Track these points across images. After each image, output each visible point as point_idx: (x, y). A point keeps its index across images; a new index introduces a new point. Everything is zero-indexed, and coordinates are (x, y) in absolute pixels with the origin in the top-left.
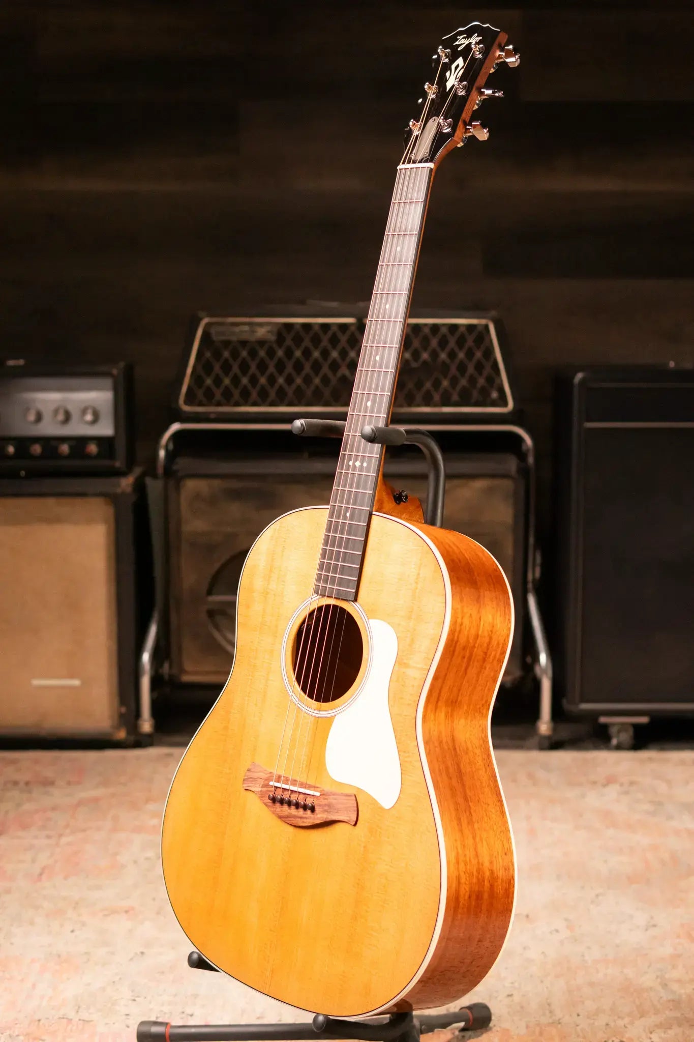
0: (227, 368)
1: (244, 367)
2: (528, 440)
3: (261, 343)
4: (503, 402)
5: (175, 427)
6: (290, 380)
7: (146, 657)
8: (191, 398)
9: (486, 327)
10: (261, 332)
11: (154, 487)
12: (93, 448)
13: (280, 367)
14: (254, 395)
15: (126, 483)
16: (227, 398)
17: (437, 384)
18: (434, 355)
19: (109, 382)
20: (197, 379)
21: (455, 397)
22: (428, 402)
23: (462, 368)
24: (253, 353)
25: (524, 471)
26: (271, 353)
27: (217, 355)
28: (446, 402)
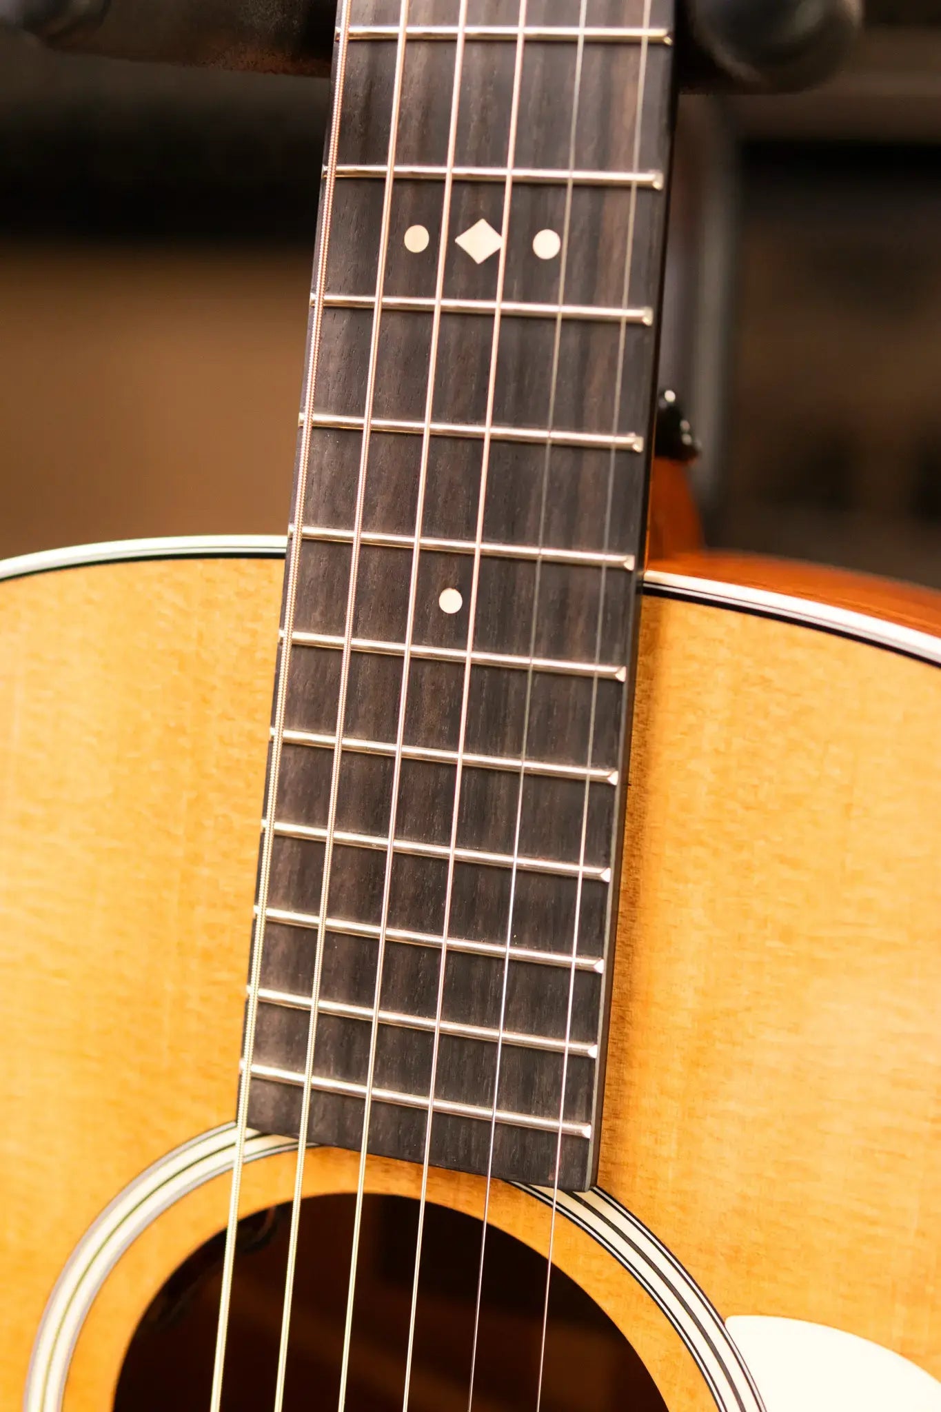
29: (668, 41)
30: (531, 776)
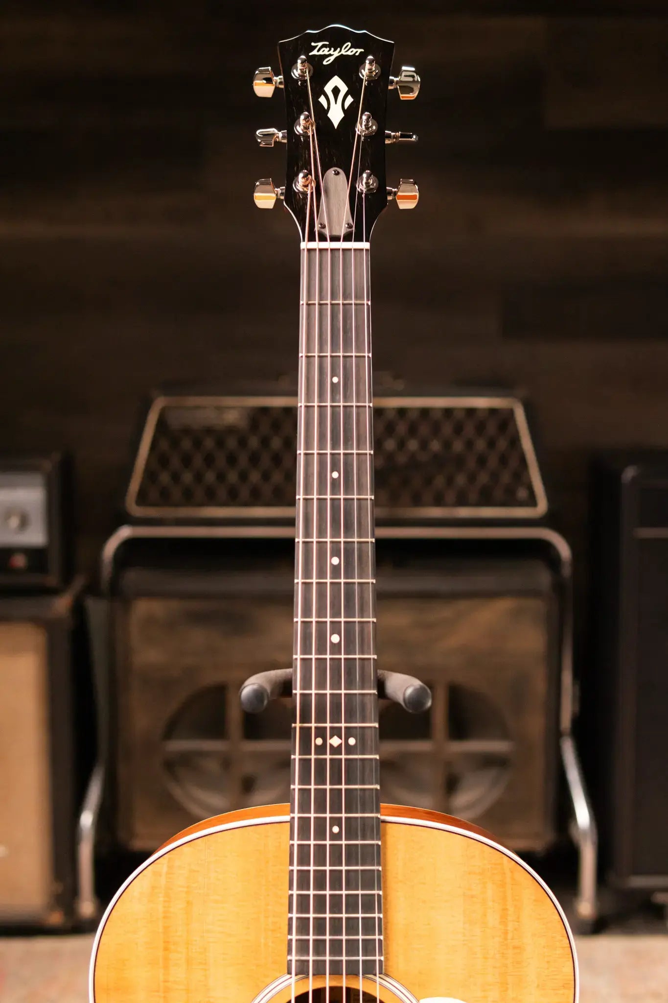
0: (187, 461)
1: (209, 460)
2: (564, 549)
3: (231, 430)
4: (532, 501)
5: (125, 532)
6: (266, 477)
7: (87, 819)
8: (143, 498)
9: (511, 413)
10: (232, 417)
11: (97, 610)
12: (20, 561)
13: (254, 459)
14: (222, 493)
15: (62, 605)
16: (188, 499)
17: (450, 481)
18: (447, 445)
19: (38, 479)
20: (150, 475)
21: (473, 496)
22: (439, 501)
23: (482, 461)
24: (220, 443)
25: (558, 587)
26: (243, 442)
27: (175, 443)
28: (462, 501)
29: (376, 693)
30: (362, 871)
